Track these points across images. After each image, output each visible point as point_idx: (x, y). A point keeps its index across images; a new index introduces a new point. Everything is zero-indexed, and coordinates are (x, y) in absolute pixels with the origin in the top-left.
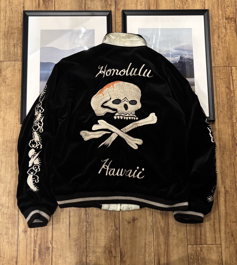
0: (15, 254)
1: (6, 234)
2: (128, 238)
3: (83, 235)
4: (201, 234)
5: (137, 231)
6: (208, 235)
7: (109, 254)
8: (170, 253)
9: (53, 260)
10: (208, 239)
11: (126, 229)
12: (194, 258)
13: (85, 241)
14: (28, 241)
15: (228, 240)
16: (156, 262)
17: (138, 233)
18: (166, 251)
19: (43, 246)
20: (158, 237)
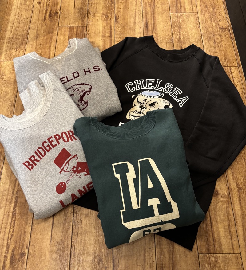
0: (30, 16)
1: (24, 4)
2: (121, 8)
3: (85, 6)
4: (181, 7)
5: (129, 4)
6: (187, 7)
7: (106, 17)
8: (155, 17)
9: (60, 20)
10: (186, 9)
11: (120, 3)
12: (175, 20)
13: (87, 9)
14: (41, 9)
15: (203, 10)
16: (144, 22)
17: (130, 6)
18: (152, 16)
19: (52, 12)
20: (146, 8)
